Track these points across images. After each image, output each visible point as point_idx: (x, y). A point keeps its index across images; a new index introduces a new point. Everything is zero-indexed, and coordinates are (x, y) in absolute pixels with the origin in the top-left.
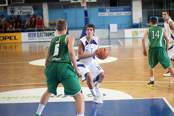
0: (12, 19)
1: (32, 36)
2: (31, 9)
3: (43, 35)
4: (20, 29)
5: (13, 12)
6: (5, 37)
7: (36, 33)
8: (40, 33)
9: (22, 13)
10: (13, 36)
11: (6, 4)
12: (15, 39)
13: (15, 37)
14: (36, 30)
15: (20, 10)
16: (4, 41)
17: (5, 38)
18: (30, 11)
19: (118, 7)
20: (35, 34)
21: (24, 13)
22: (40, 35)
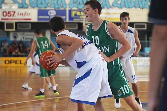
0: (15, 44)
4: (23, 54)
6: (11, 61)
9: (24, 38)
10: (18, 60)
11: (7, 28)
12: (21, 63)
13: (21, 61)
15: (22, 36)
16: (9, 65)
17: (10, 62)
18: (32, 37)
21: (26, 39)
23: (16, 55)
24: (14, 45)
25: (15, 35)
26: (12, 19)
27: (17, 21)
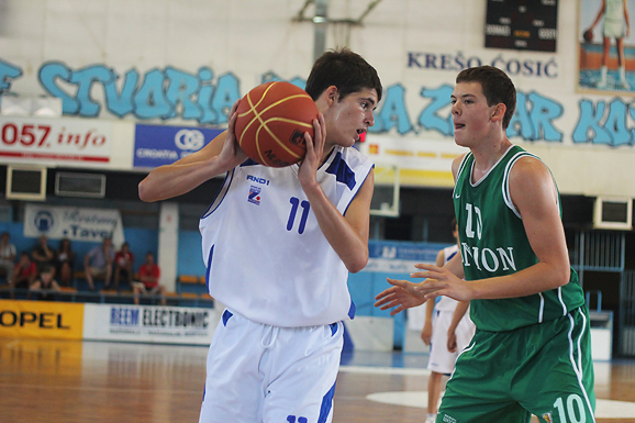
0: (42, 252)
1: (123, 320)
2: (115, 223)
3: (166, 318)
4: (72, 291)
5: (44, 225)
6: (23, 314)
7: (141, 309)
8: (156, 312)
9: (79, 232)
10: (51, 314)
11: (14, 190)
12: (59, 325)
13: (59, 317)
15: (72, 222)
16: (16, 330)
17: (20, 319)
18: (107, 227)
20: (135, 315)
21: (86, 233)
22: (156, 318)
23: (45, 292)
24: (36, 256)
25: (44, 217)
26: (35, 156)
27: (53, 164)
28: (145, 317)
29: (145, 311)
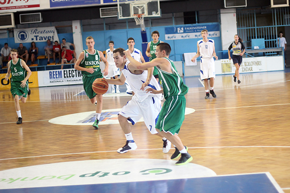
1: (55, 76)
2: (54, 32)
3: (74, 74)
5: (23, 38)
7: (63, 70)
8: (69, 71)
9: (38, 38)
14: (62, 67)
19: (197, 24)
20: (60, 73)
21: (41, 38)
22: (70, 74)
26: (7, 8)
28: (65, 74)
29: (64, 71)
